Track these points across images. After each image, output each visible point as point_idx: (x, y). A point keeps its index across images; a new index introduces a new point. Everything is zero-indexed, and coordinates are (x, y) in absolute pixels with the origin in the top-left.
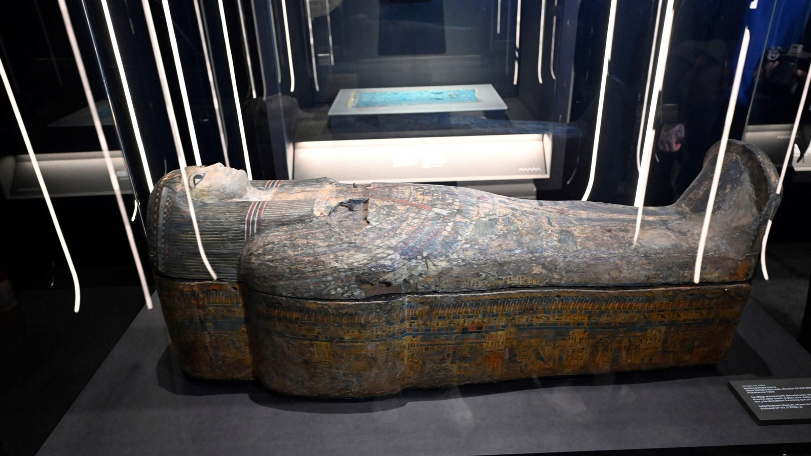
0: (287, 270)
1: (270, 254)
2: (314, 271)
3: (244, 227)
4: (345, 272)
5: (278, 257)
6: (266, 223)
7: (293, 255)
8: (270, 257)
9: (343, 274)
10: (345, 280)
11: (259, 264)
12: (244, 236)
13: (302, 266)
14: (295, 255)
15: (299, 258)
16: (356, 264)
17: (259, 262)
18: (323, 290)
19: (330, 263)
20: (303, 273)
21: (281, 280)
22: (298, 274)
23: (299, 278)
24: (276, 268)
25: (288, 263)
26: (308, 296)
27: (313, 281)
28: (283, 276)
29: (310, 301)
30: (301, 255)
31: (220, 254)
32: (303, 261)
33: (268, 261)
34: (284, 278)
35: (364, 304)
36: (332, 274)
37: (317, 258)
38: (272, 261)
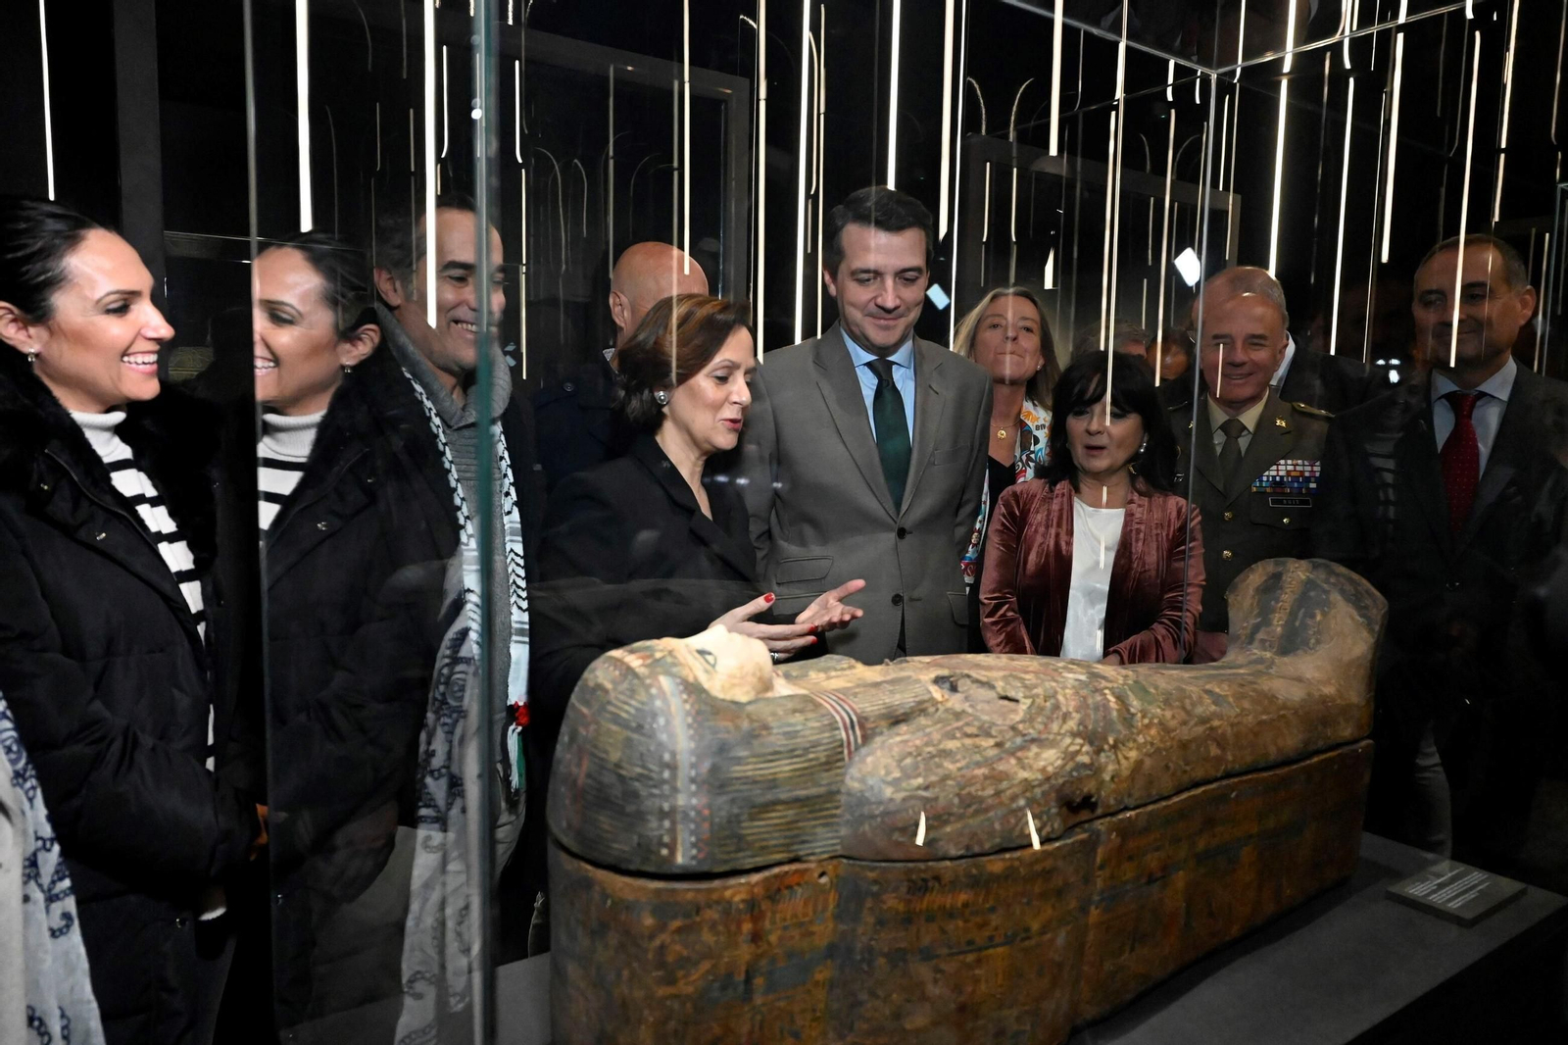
0: (956, 801)
1: (919, 775)
2: (998, 794)
3: (840, 734)
4: (1040, 785)
5: (933, 778)
6: (873, 722)
7: (955, 770)
8: (920, 781)
9: (1038, 791)
10: (1042, 802)
11: (904, 800)
12: (842, 752)
13: (978, 786)
14: (960, 769)
15: (967, 773)
16: (1050, 769)
17: (902, 795)
18: (1013, 829)
19: (1016, 773)
20: (981, 800)
21: (946, 822)
22: (974, 803)
23: (977, 812)
24: (936, 799)
25: (953, 786)
26: (992, 847)
27: (999, 813)
28: (950, 814)
29: (992, 857)
30: (967, 766)
31: (808, 798)
32: (974, 777)
33: (919, 788)
34: (952, 819)
35: (1066, 845)
36: (1024, 792)
37: (993, 769)
38: (927, 788)
